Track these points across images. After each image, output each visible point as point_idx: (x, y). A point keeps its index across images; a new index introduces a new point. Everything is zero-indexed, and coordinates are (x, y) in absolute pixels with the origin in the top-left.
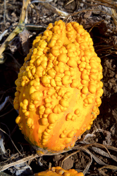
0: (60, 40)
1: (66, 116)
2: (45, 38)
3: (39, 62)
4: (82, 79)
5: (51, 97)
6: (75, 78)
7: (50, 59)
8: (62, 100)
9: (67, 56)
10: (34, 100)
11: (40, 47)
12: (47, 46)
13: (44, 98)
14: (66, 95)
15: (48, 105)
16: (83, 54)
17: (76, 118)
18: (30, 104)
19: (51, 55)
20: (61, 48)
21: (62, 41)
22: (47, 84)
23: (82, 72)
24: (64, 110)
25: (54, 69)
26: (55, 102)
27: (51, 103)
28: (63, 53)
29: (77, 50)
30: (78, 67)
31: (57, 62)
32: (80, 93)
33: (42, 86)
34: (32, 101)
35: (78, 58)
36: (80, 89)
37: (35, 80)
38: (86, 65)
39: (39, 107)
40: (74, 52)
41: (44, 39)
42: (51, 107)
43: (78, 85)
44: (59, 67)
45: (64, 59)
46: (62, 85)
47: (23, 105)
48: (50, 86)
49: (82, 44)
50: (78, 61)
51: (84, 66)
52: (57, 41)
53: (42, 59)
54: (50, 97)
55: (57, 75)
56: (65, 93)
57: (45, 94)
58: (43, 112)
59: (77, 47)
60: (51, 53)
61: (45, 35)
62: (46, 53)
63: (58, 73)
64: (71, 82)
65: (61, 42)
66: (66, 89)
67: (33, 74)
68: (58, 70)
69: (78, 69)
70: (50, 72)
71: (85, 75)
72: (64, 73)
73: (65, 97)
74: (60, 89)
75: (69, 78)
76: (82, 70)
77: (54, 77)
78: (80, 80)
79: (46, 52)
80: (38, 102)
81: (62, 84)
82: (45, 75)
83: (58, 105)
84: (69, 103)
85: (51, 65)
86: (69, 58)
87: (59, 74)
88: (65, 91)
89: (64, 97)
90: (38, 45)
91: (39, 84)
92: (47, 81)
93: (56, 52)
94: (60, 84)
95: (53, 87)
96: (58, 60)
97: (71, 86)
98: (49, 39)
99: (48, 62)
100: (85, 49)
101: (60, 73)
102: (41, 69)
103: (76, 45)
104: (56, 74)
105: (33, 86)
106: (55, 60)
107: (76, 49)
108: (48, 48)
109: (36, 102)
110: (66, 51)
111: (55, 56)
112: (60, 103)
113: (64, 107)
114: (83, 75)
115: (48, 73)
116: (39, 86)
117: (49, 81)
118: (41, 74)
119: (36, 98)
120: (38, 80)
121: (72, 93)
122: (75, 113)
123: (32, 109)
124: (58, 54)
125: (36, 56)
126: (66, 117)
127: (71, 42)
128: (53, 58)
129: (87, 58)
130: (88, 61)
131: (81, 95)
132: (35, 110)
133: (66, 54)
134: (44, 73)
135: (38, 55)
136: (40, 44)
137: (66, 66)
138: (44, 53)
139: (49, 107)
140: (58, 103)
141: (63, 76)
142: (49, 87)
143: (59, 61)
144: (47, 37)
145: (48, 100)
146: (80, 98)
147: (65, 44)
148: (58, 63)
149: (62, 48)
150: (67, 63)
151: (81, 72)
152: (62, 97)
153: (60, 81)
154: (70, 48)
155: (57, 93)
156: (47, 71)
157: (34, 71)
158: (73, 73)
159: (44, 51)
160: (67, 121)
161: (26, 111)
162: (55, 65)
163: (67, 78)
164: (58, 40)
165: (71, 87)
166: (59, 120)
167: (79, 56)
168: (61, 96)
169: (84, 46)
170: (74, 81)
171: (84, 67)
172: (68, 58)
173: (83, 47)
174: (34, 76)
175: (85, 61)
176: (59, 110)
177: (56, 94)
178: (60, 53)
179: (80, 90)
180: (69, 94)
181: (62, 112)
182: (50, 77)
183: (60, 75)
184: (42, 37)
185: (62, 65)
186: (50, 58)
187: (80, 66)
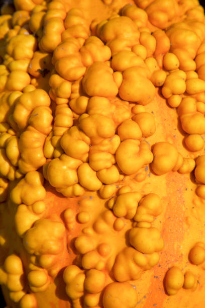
0: (77, 15)
1: (161, 279)
2: (24, 20)
3: (22, 115)
4: (186, 134)
5: (94, 227)
6: (162, 140)
7: (58, 97)
8: (136, 230)
9: (112, 71)
10: (38, 254)
11: (13, 56)
12: (37, 48)
13: (71, 237)
14: (143, 211)
15: (91, 260)
16: (166, 43)
17: (199, 278)
18: (31, 271)
19: (56, 79)
20: (85, 44)
21: (83, 17)
22: (68, 186)
23: (179, 110)
24: (149, 263)
25: (81, 130)
26: (114, 244)
27: (99, 250)
28: (95, 62)
29: (144, 37)
30: (161, 93)
31: (84, 102)
32: (191, 186)
33: (53, 198)
34: (33, 259)
35: (152, 64)
36: (187, 172)
37: (26, 181)
38: (187, 81)
39: (62, 273)
40: (133, 49)
41: (21, 23)
42: (101, 265)
43: (178, 159)
44: (96, 117)
45: (105, 82)
46: (122, 177)
47: (8, 279)
48: (79, 190)
49: (154, 7)
50: (154, 73)
51: (180, 86)
52: (64, 21)
53: (28, 101)
54: (90, 231)
55: (96, 148)
56: (140, 204)
57: (73, 224)
58: (81, 287)
59: (139, 24)
60: (57, 73)
61: (20, 9)
62: (37, 74)
63: (98, 141)
64: (149, 157)
65: (82, 22)
66: (137, 187)
67: (15, 162)
68: (93, 132)
69: (164, 101)
70: (67, 141)
71: (193, 116)
72: (117, 133)
73: (144, 216)
74: (118, 194)
75: (140, 146)
76: (177, 100)
77: (85, 157)
78: (181, 137)
79: (39, 70)
80: (53, 256)
81: (121, 172)
82: (53, 157)
83: (124, 252)
84: (163, 233)
85: (66, 118)
86: (123, 72)
87: (101, 144)
88: (138, 197)
89: (138, 218)
90: (6, 53)
91: (41, 192)
92: (65, 178)
93: (73, 66)
94: (114, 174)
95: (92, 191)
96: (83, 92)
97: (152, 171)
98: (37, 22)
99: (53, 106)
100: (169, 21)
101: (104, 138)
102: (34, 138)
103: (133, 19)
104: (92, 144)
105: (22, 203)
106: (77, 95)
107: (137, 35)
108: (41, 56)
109: (48, 260)
110: (107, 52)
111: (73, 81)
112: (130, 242)
113: (150, 253)
114: (186, 118)
115: (62, 150)
116: (42, 200)
117: (72, 176)
118: (39, 157)
119: (42, 247)
120: (36, 179)
121: (164, 194)
122: (191, 260)
123: (41, 286)
124: (80, 72)
125: (7, 94)
126: (165, 282)
127: (114, 10)
128: (67, 88)
129: (183, 55)
130: (192, 65)
131: (197, 192)
132: (54, 287)
133: (108, 64)
134: (50, 149)
135: (13, 90)
136: (10, 48)
137: (117, 106)
138: (32, 77)
139: (95, 268)
140: (122, 243)
141: (116, 147)
142: (77, 196)
143: (90, 97)
144: (31, 13)
145: (85, 244)
146: (193, 202)
147: (95, 24)
148: (89, 101)
149: (88, 47)
150: (118, 96)
151: (177, 108)
152: (133, 220)
153: (109, 164)
154: (117, 37)
155: (112, 210)
156: (56, 139)
157: (14, 151)
158: (147, 124)
159: (28, 68)
160: (172, 297)
161: (21, 294)
162: (79, 111)
163: (131, 148)
164: (68, 15)
165: (156, 174)
166: (144, 300)
167: (154, 55)
168: (126, 217)
169: (164, 11)
170: (160, 151)
171: (184, 91)
172: (119, 76)
173: (162, 18)
174: (17, 168)
175: (181, 68)
176: (135, 269)
177: (110, 215)
178: (85, 65)
179: (188, 176)
180: (153, 204)
181: (145, 270)
182: (73, 162)
183: (106, 145)
184: (12, 14)
185: (102, 105)
186: (56, 92)
187: (167, 91)
